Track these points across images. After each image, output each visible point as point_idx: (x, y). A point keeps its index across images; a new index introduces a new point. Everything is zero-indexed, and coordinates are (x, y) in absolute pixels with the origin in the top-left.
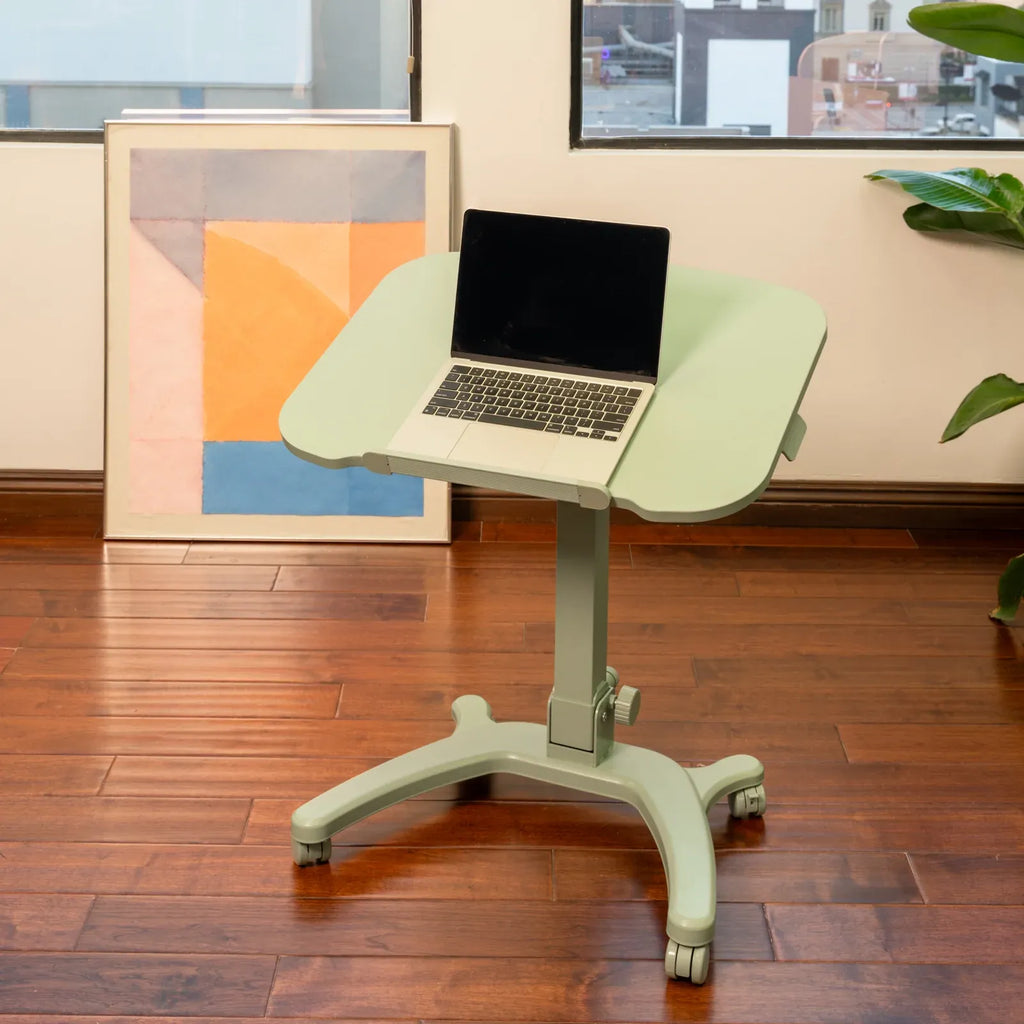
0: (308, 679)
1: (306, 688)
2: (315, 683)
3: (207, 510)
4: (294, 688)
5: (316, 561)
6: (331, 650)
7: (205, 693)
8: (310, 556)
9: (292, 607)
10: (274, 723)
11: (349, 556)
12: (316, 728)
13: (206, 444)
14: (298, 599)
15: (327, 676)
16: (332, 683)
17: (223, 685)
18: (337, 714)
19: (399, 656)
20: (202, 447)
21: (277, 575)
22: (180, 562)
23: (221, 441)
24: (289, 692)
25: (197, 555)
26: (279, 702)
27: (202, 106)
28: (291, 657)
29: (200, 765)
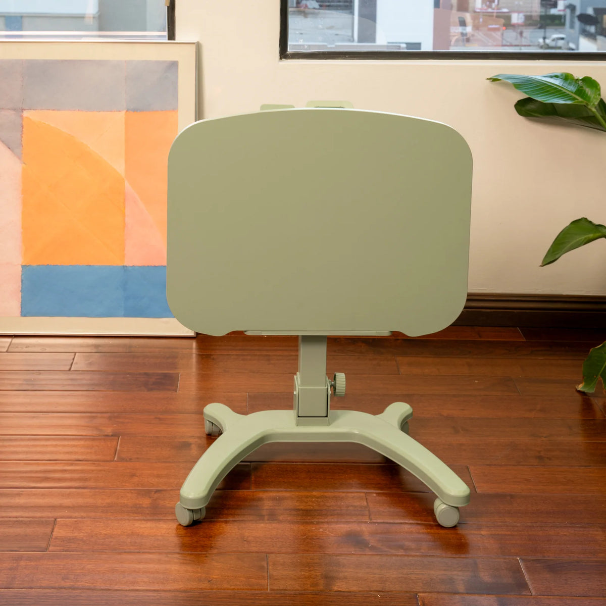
0: (95, 433)
1: (93, 440)
2: (99, 435)
3: (25, 313)
4: (86, 440)
5: (101, 349)
6: (110, 412)
7: (22, 443)
8: (96, 346)
9: (84, 382)
10: (71, 464)
11: (125, 346)
12: (100, 468)
13: (23, 266)
14: (88, 377)
15: (109, 431)
16: (112, 436)
17: (35, 438)
18: (116, 459)
19: (161, 417)
20: (20, 269)
21: (73, 359)
22: (5, 350)
23: (35, 264)
24: (82, 443)
25: (17, 345)
26: (75, 449)
27: (21, 29)
28: (83, 417)
29: (19, 495)
